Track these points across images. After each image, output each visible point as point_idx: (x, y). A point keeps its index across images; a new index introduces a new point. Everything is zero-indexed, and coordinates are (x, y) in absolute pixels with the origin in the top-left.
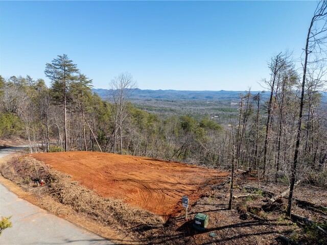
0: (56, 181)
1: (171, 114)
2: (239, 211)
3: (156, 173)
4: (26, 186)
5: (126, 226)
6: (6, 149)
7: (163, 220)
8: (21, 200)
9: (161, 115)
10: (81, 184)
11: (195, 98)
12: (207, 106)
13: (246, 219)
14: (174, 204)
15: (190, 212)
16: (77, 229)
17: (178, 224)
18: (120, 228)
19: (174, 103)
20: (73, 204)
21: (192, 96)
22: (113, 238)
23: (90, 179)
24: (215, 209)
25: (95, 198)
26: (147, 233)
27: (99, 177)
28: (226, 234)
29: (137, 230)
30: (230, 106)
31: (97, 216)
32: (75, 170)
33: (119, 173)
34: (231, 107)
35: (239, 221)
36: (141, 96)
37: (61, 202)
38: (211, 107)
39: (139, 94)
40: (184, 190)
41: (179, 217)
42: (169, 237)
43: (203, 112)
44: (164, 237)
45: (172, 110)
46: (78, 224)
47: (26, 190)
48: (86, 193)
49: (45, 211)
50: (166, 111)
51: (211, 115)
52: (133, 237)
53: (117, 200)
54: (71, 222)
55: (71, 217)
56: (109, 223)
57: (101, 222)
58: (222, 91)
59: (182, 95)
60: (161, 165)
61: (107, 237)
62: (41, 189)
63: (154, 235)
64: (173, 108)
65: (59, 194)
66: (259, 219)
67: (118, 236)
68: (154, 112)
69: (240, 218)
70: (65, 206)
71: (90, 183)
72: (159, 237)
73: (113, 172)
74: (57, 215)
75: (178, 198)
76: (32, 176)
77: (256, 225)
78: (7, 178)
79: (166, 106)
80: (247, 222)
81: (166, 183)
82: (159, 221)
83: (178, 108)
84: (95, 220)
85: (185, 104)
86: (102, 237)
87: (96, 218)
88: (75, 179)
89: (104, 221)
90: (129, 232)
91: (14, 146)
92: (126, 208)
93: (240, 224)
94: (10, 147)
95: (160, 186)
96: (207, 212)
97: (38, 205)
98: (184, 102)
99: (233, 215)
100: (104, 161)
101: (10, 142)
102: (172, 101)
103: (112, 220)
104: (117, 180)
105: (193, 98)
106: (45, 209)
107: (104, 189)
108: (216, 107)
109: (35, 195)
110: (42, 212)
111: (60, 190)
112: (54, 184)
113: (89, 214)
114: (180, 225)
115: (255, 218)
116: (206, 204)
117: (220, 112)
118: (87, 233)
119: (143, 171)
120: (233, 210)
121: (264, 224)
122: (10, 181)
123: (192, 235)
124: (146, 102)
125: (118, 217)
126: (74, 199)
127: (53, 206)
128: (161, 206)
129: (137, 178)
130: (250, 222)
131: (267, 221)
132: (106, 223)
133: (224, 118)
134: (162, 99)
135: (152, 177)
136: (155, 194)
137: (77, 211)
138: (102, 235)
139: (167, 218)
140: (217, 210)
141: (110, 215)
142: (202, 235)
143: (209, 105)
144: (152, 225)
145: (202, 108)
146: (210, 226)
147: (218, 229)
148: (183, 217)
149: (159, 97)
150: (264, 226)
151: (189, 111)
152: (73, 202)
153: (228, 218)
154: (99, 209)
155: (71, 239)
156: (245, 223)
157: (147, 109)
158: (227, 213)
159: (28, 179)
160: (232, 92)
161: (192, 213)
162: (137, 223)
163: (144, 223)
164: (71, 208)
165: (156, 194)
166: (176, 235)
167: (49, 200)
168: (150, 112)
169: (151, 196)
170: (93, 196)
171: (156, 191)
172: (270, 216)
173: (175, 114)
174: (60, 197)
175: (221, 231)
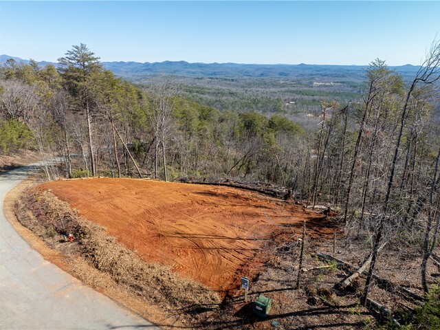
0: (88, 236)
1: (231, 99)
2: (307, 293)
3: (211, 221)
4: (50, 240)
5: (176, 306)
6: (15, 172)
7: (219, 298)
8: (48, 263)
9: (217, 101)
10: (119, 241)
11: (264, 75)
12: (281, 87)
13: (314, 304)
14: (231, 273)
15: (251, 291)
16: (120, 309)
17: (236, 306)
18: (169, 307)
19: (234, 82)
20: (111, 272)
21: (260, 73)
22: (162, 323)
23: (129, 233)
24: (280, 288)
25: (137, 263)
26: (200, 316)
27: (140, 229)
28: (291, 324)
29: (188, 312)
30: (312, 87)
31: (141, 289)
32: (109, 219)
33: (165, 222)
34: (314, 89)
35: (307, 306)
36: (188, 72)
37: (97, 267)
38: (286, 89)
39: (187, 70)
40: (244, 249)
41: (237, 297)
42: (225, 323)
43: (275, 96)
44: (220, 323)
45: (231, 94)
46: (120, 301)
47: (51, 246)
48: (126, 255)
49: (79, 281)
50: (223, 94)
51: (285, 100)
52: (185, 321)
53: (163, 268)
54: (111, 299)
55: (111, 290)
56: (157, 301)
57: (147, 298)
58: (302, 64)
59: (246, 70)
60: (217, 203)
61: (155, 321)
62: (70, 246)
63: (209, 320)
64: (234, 90)
65: (93, 256)
66: (329, 305)
67: (168, 320)
68: (207, 96)
69: (308, 303)
70: (103, 274)
71: (129, 240)
72: (214, 323)
73: (157, 221)
74: (94, 287)
75: (236, 263)
76: (55, 225)
77: (325, 313)
78: (25, 226)
79: (223, 88)
80: (315, 309)
81: (223, 237)
82: (213, 299)
83: (240, 90)
84: (139, 295)
85: (250, 85)
86: (149, 321)
87: (140, 293)
88: (111, 234)
89: (150, 297)
90: (180, 314)
91: (24, 164)
92: (175, 280)
93: (306, 311)
94: (19, 167)
95: (216, 243)
96: (270, 291)
97: (69, 272)
98: (248, 81)
99: (300, 298)
100: (145, 202)
101: (18, 158)
102: (233, 80)
103: (159, 296)
104: (163, 236)
105: (262, 75)
106: (78, 278)
107: (148, 249)
108: (293, 89)
109: (63, 254)
110: (75, 283)
111: (94, 249)
112: (85, 241)
113: (131, 286)
114: (239, 309)
115: (325, 304)
116: (269, 280)
117: (298, 97)
118: (132, 315)
119: (194, 218)
120: (301, 290)
121: (335, 312)
122: (30, 231)
123: (252, 323)
124: (196, 81)
125: (166, 292)
126: (112, 265)
127: (87, 274)
128: (217, 276)
129: (187, 231)
130: (318, 309)
131: (338, 307)
132: (153, 300)
133: (303, 104)
134: (218, 76)
135: (205, 228)
136: (209, 257)
137: (117, 281)
138: (149, 319)
139: (224, 295)
140: (282, 290)
141: (156, 289)
142: (263, 323)
143: (282, 86)
144: (206, 305)
145: (273, 90)
146: (273, 313)
147: (282, 316)
148: (242, 298)
149: (215, 74)
150: (334, 315)
151: (255, 94)
152: (111, 269)
153: (293, 301)
154: (143, 280)
155: (114, 325)
156: (313, 310)
157: (197, 92)
158: (293, 294)
159: (51, 229)
160: (315, 66)
161: (253, 293)
162: (189, 303)
163: (197, 302)
164: (109, 276)
165: (211, 256)
166: (234, 322)
167: (82, 264)
168: (202, 96)
169: (204, 260)
170: (135, 260)
171: (210, 250)
172: (342, 301)
173: (236, 99)
174: (95, 260)
175: (285, 320)
